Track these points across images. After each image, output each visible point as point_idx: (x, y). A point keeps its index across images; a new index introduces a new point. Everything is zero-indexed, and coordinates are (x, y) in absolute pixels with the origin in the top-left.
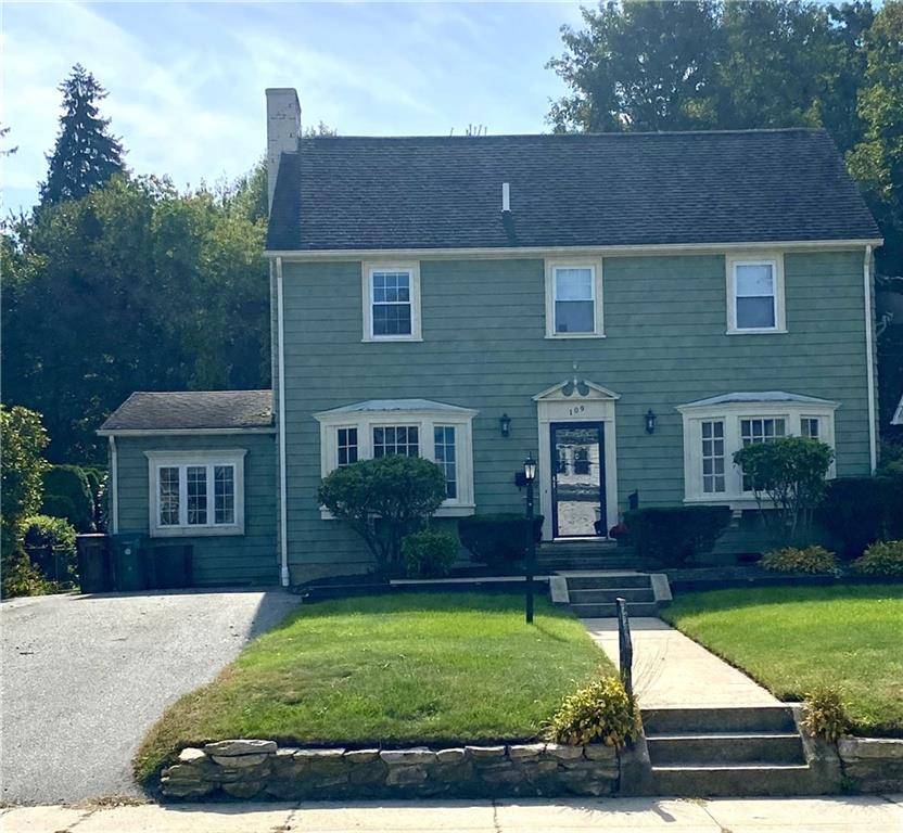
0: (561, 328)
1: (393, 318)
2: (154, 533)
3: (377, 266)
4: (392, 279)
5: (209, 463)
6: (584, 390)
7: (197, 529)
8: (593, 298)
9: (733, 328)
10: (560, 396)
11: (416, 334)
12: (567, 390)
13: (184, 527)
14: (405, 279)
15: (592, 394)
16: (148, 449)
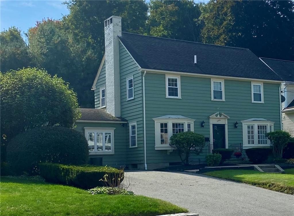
0: (215, 98)
1: (173, 92)
6: (221, 115)
7: (100, 152)
8: (222, 90)
9: (253, 101)
10: (215, 117)
11: (179, 97)
12: (217, 115)
13: (96, 152)
14: (176, 80)
15: (222, 117)
16: (85, 126)
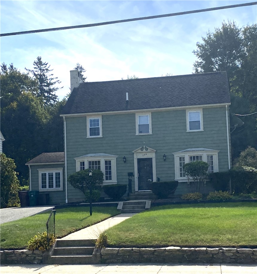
0: (140, 132)
1: (95, 131)
2: (40, 191)
3: (90, 117)
4: (94, 121)
5: (54, 171)
6: (147, 149)
7: (51, 189)
8: (149, 123)
9: (188, 130)
10: (140, 151)
11: (101, 136)
12: (142, 149)
13: (47, 189)
14: (98, 121)
15: (149, 150)
16: (38, 168)
